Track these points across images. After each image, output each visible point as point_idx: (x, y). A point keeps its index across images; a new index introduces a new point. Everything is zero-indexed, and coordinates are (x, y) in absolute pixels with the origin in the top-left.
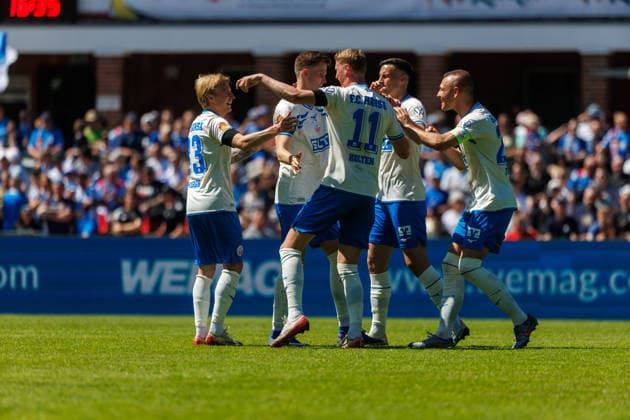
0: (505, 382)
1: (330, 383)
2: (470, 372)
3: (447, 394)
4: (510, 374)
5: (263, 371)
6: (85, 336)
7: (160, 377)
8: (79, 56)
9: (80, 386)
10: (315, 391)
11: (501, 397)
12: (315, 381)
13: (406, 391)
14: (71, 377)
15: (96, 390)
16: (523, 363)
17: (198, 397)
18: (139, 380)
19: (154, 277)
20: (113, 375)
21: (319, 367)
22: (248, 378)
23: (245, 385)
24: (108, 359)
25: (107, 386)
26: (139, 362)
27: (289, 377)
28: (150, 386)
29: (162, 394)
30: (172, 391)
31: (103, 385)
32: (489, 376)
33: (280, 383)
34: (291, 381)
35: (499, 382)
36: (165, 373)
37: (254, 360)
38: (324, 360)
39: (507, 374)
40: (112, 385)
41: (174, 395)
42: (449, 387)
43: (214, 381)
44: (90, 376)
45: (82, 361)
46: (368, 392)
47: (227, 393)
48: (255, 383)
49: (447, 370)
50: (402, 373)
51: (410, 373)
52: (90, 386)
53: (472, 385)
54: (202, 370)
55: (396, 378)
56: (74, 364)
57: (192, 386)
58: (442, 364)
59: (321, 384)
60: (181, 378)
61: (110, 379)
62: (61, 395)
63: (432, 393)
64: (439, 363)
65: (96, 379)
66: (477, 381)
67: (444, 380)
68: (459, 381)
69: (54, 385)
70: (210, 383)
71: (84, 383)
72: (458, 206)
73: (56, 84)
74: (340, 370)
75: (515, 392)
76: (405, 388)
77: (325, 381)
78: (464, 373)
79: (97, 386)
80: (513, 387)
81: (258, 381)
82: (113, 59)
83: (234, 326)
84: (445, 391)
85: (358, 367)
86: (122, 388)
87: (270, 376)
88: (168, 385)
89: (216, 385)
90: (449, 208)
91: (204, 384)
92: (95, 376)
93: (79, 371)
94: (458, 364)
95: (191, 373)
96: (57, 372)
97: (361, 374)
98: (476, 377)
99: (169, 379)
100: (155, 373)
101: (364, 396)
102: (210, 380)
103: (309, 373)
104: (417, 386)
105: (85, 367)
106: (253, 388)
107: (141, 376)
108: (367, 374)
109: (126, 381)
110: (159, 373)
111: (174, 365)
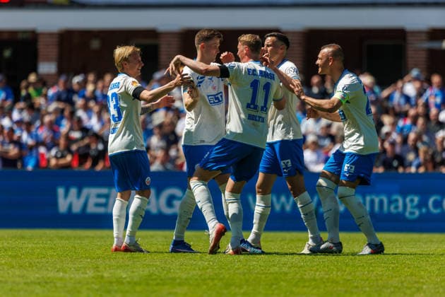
0: (349, 280)
1: (216, 281)
2: (322, 273)
3: (305, 289)
4: (353, 274)
5: (165, 272)
6: (30, 246)
7: (87, 276)
8: (25, 32)
9: (25, 283)
10: (205, 287)
11: (346, 292)
12: (205, 280)
13: (274, 286)
14: (19, 276)
15: (38, 287)
16: (363, 265)
17: (116, 291)
18: (71, 279)
19: (82, 200)
20: (51, 275)
21: (208, 268)
22: (154, 277)
23: (151, 282)
24: (47, 262)
25: (46, 283)
26: (70, 265)
27: (184, 276)
28: (79, 283)
29: (88, 289)
30: (96, 287)
31: (44, 282)
32: (338, 276)
33: (178, 281)
34: (186, 279)
35: (345, 279)
36: (90, 273)
37: (158, 263)
38: (211, 263)
39: (351, 273)
40: (50, 282)
41: (97, 290)
42: (307, 284)
43: (128, 279)
44: (33, 275)
45: (27, 264)
46: (245, 287)
47: (138, 288)
48: (159, 281)
49: (305, 271)
50: (271, 273)
51: (277, 273)
52: (35, 283)
53: (324, 282)
54: (119, 271)
55: (266, 277)
56: (21, 266)
57: (111, 283)
58: (301, 267)
59: (209, 281)
60: (102, 277)
61: (49, 278)
62: (11, 290)
63: (294, 289)
64: (299, 265)
65: (38, 278)
66: (328, 279)
67: (302, 278)
68: (315, 280)
69: (6, 282)
70: (124, 281)
71: (29, 281)
72: (313, 146)
73: (7, 53)
74: (223, 270)
75: (357, 287)
76: (272, 284)
77: (213, 279)
78: (318, 273)
79: (39, 283)
80: (356, 284)
81: (161, 280)
82: (51, 35)
83: (143, 238)
84: (304, 287)
85: (238, 269)
86: (58, 285)
87: (170, 275)
88: (93, 283)
89: (129, 283)
90: (307, 147)
91: (120, 281)
92: (37, 275)
93: (25, 272)
94: (312, 267)
95: (110, 273)
96: (8, 273)
97: (240, 274)
98: (327, 276)
99: (93, 277)
100: (82, 273)
101: (242, 291)
102: (125, 278)
103: (200, 273)
104: (282, 283)
105: (30, 269)
106: (157, 284)
107: (72, 276)
108: (244, 274)
109: (61, 279)
110: (86, 273)
111: (97, 267)
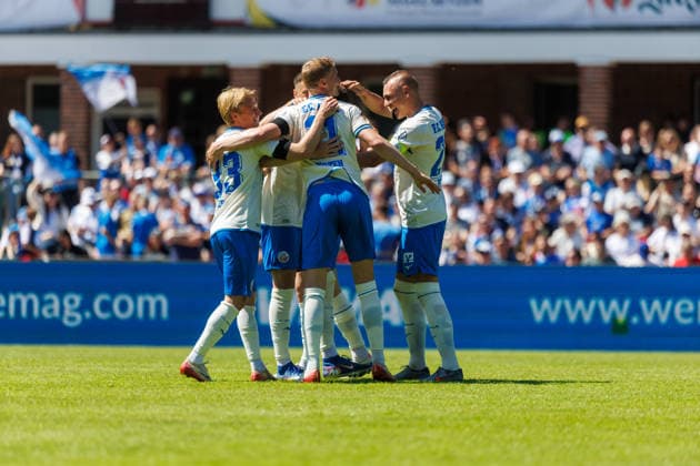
0: (672, 420)
1: (483, 422)
2: (636, 410)
3: (611, 433)
4: (679, 411)
5: (411, 409)
6: (218, 370)
7: (299, 414)
8: (212, 67)
9: (214, 425)
10: (467, 430)
11: (670, 436)
12: (467, 419)
13: (566, 430)
14: (202, 414)
15: (231, 429)
16: (694, 399)
17: (341, 436)
18: (277, 417)
20: (248, 412)
21: (471, 404)
22: (395, 415)
23: (390, 423)
24: (243, 394)
25: (241, 423)
26: (276, 399)
27: (438, 414)
28: (289, 423)
29: (301, 432)
30: (313, 429)
31: (238, 423)
32: (657, 414)
33: (429, 421)
34: (441, 419)
35: (667, 419)
36: (304, 410)
37: (401, 396)
38: (477, 396)
39: (675, 412)
40: (248, 423)
41: (315, 434)
42: (614, 426)
43: (358, 419)
44: (224, 413)
45: (214, 397)
46: (525, 430)
47: (372, 431)
48: (401, 421)
49: (611, 407)
50: (560, 411)
51: (570, 410)
52: (225, 424)
53: (637, 423)
54: (344, 407)
55: (556, 416)
56: (206, 400)
57: (333, 423)
58: (605, 401)
59: (472, 422)
60: (321, 415)
61: (245, 417)
62: (191, 434)
63: (594, 432)
64: (602, 398)
65: (230, 417)
66: (643, 418)
67: (607, 417)
68: (624, 419)
69: (184, 422)
70: (353, 421)
71: (216, 420)
72: (623, 230)
73: (187, 97)
74: (494, 407)
75: (685, 430)
76: (564, 426)
77: (478, 419)
78: (628, 411)
79: (231, 424)
80: (682, 426)
81: (406, 419)
84: (609, 429)
85: (514, 404)
86: (258, 427)
87: (418, 413)
88: (308, 423)
89: (359, 423)
90: (614, 231)
91: (346, 422)
92: (229, 413)
93: (211, 409)
94: (621, 401)
95: (333, 410)
96: (188, 410)
97: (518, 411)
98: (642, 415)
99: (308, 416)
100: (293, 410)
101: (521, 435)
102: (353, 417)
103: (460, 411)
104: (577, 424)
105: (218, 404)
106: (399, 426)
107: (278, 414)
108: (524, 411)
109: (262, 418)
110: (299, 410)
111: (315, 401)
